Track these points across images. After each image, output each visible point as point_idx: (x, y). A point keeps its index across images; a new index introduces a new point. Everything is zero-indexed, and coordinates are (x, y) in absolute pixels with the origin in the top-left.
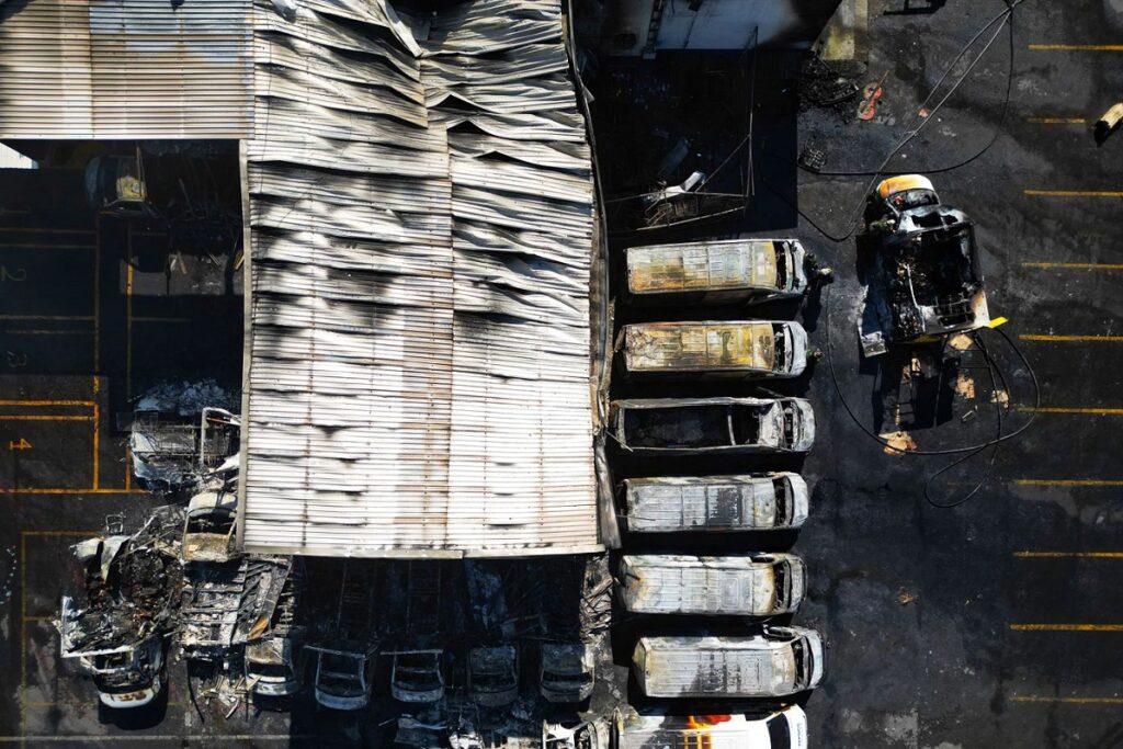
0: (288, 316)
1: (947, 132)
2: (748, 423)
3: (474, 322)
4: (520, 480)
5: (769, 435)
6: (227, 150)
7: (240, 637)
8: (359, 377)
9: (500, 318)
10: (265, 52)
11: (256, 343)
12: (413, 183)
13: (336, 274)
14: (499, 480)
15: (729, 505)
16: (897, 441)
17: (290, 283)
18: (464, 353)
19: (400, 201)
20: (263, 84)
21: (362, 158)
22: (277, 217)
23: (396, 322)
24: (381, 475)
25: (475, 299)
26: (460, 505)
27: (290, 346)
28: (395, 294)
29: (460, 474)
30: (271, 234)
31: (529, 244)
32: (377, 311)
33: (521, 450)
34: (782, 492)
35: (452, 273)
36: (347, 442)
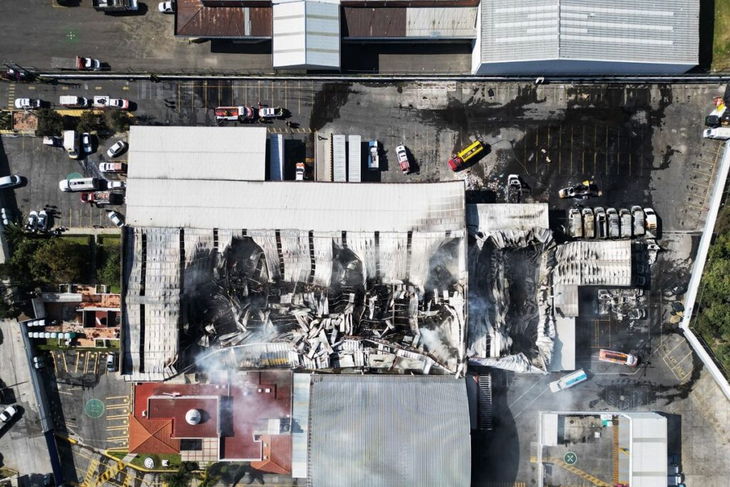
0: (600, 280)
1: (550, 186)
2: (601, 218)
3: (597, 258)
4: (619, 251)
5: (603, 215)
6: (579, 287)
7: (635, 296)
8: (607, 272)
9: (596, 254)
10: (566, 283)
11: (604, 284)
12: (581, 264)
13: (594, 274)
14: (620, 253)
15: (615, 221)
16: (600, 193)
17: (596, 279)
18: (601, 258)
19: (583, 266)
20: (571, 283)
21: (579, 271)
22: (587, 281)
23: (599, 267)
24: (620, 268)
25: (594, 257)
26: (624, 258)
27: (604, 280)
28: (595, 267)
29: (619, 258)
30: (590, 282)
31: (587, 250)
32: (598, 269)
33: (615, 251)
34: (611, 213)
35: (591, 260)
36: (616, 273)
